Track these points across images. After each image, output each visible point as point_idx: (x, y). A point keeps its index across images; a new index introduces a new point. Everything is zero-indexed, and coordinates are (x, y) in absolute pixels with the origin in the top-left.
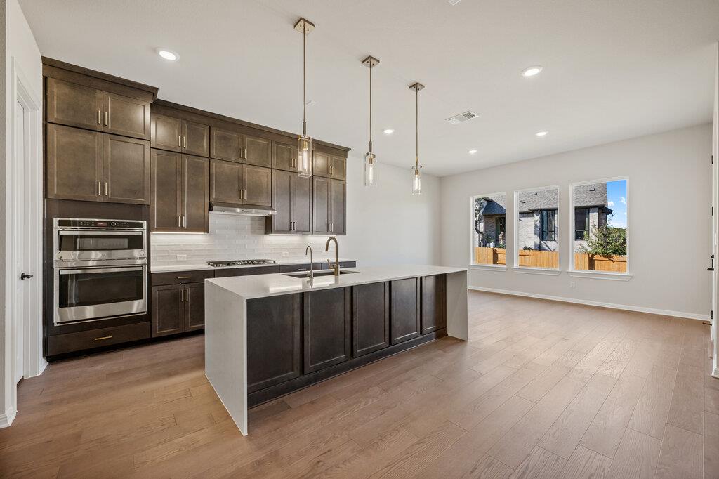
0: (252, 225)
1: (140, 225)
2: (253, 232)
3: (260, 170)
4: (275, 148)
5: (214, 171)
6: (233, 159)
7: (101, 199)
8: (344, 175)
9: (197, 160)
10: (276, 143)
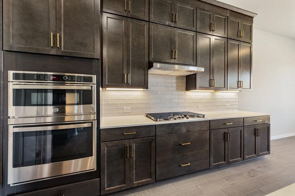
0: (177, 83)
1: (90, 80)
2: (178, 89)
3: (187, 33)
4: (198, 14)
5: (152, 33)
6: (167, 23)
7: (53, 52)
8: (251, 38)
9: (139, 23)
10: (200, 9)
